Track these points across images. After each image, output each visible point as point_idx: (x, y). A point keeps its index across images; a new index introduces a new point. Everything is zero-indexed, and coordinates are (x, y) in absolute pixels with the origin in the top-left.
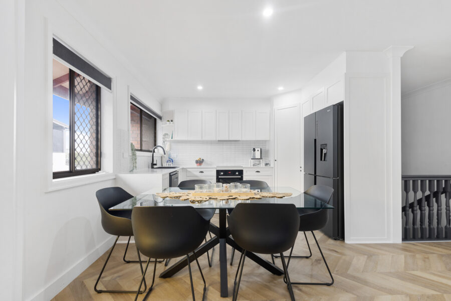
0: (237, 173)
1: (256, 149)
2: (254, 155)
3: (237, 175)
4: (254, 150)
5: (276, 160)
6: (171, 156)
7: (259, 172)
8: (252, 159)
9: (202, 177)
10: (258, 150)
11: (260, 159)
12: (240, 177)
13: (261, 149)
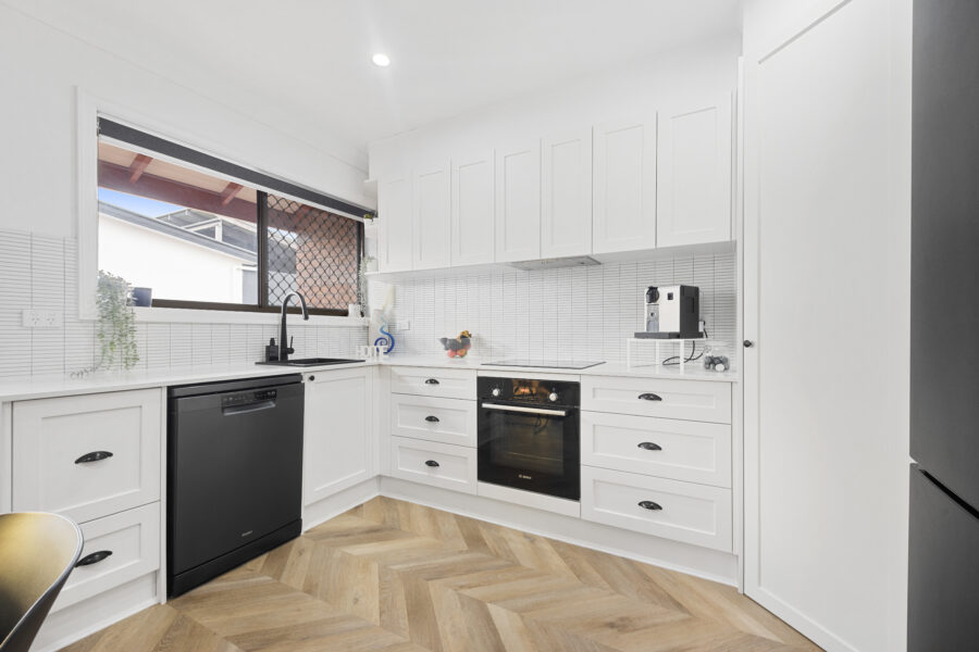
0: (553, 396)
1: (663, 292)
2: (653, 319)
3: (553, 405)
4: (653, 295)
5: (747, 344)
6: (391, 326)
7: (657, 398)
8: (638, 335)
9: (435, 399)
10: (670, 297)
11: (677, 336)
12: (562, 413)
13: (683, 289)
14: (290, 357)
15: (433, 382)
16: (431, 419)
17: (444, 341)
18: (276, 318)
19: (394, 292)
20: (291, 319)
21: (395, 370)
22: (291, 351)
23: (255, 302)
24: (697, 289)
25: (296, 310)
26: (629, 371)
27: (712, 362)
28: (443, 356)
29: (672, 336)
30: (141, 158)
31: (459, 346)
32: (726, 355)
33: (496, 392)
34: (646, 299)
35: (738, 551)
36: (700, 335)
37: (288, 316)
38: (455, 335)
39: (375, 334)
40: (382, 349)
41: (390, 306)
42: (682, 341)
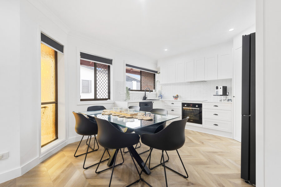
0: (197, 106)
1: (219, 87)
2: (217, 92)
3: (197, 108)
4: (217, 88)
5: (234, 97)
6: (161, 93)
7: (217, 106)
8: (214, 95)
9: (173, 107)
10: (220, 88)
11: (222, 95)
12: (199, 109)
13: (223, 87)
14: (146, 99)
15: (173, 104)
16: (172, 110)
17: (173, 96)
18: (144, 92)
19: (162, 87)
20: (147, 92)
21: (165, 101)
22: (147, 98)
23: (140, 90)
24: (226, 87)
25: (148, 91)
26: (212, 102)
27: (229, 100)
28: (173, 99)
29: (220, 95)
30: (131, 69)
31: (176, 97)
32: (231, 99)
33: (186, 105)
34: (216, 88)
35: (232, 132)
36: (227, 95)
37: (146, 92)
38: (175, 95)
39: (158, 95)
40: (160, 98)
41: (161, 90)
42: (222, 96)
